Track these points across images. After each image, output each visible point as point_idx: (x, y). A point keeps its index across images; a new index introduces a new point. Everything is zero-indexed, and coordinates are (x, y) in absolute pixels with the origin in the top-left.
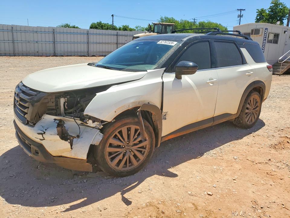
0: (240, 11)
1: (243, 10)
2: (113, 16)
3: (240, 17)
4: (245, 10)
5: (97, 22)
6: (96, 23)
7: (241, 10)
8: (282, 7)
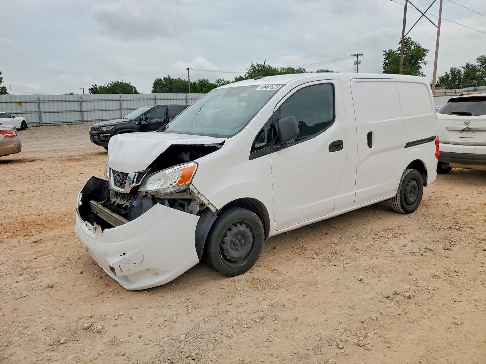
0: (356, 57)
1: (360, 55)
2: (188, 69)
3: (358, 63)
4: (362, 55)
5: (164, 78)
6: (162, 79)
7: (358, 55)
8: (414, 47)
